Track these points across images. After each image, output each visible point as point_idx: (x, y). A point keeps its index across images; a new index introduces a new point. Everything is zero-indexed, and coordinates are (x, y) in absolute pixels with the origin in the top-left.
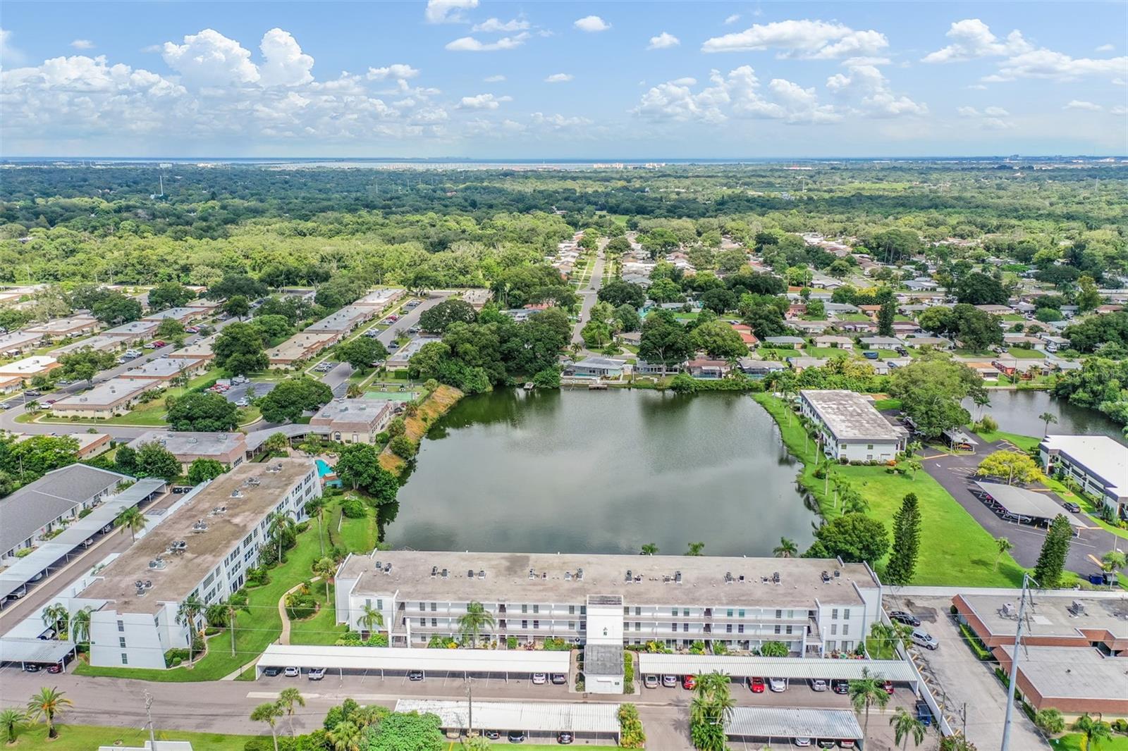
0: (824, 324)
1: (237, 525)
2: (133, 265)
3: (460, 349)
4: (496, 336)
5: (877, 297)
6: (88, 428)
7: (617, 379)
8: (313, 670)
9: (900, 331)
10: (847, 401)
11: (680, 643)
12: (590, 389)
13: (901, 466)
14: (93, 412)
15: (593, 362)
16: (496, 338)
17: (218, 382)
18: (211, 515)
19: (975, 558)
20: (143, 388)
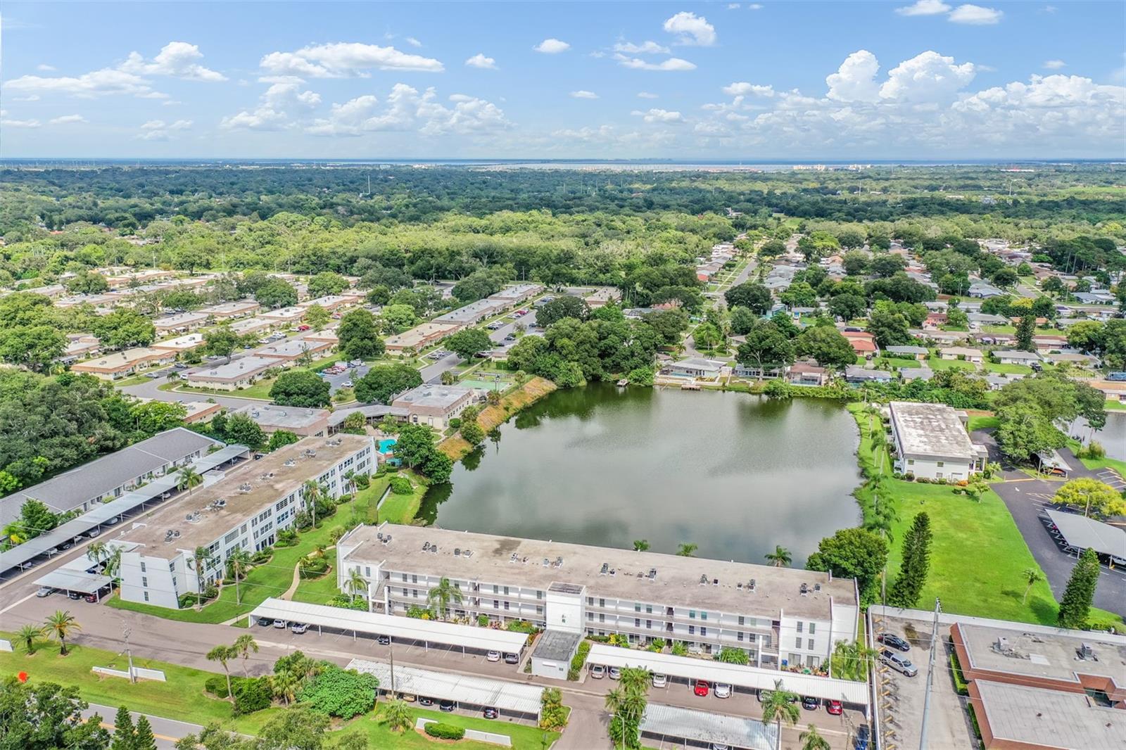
0: (958, 335)
1: (277, 490)
2: (308, 256)
3: (558, 344)
4: (595, 332)
5: (1033, 309)
6: (208, 398)
7: (712, 380)
8: (297, 625)
9: (1043, 346)
10: (935, 415)
11: (643, 640)
12: (683, 389)
13: (970, 488)
14: (220, 384)
15: (694, 362)
16: (594, 334)
17: (337, 364)
18: (259, 480)
19: (1009, 588)
20: (268, 366)
